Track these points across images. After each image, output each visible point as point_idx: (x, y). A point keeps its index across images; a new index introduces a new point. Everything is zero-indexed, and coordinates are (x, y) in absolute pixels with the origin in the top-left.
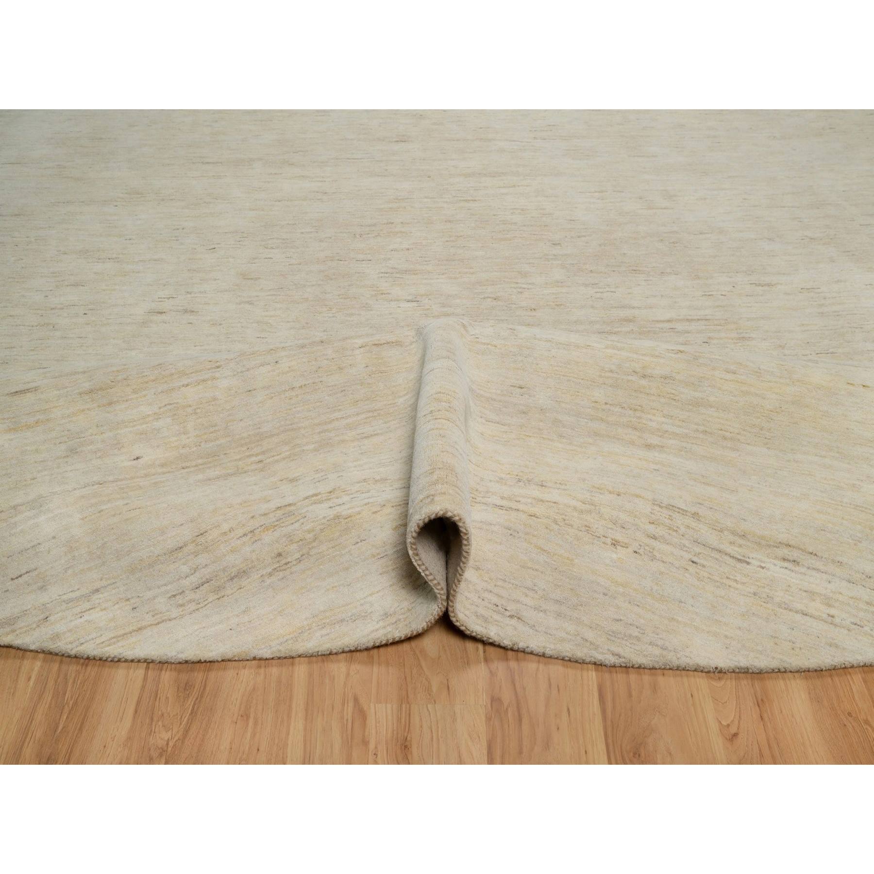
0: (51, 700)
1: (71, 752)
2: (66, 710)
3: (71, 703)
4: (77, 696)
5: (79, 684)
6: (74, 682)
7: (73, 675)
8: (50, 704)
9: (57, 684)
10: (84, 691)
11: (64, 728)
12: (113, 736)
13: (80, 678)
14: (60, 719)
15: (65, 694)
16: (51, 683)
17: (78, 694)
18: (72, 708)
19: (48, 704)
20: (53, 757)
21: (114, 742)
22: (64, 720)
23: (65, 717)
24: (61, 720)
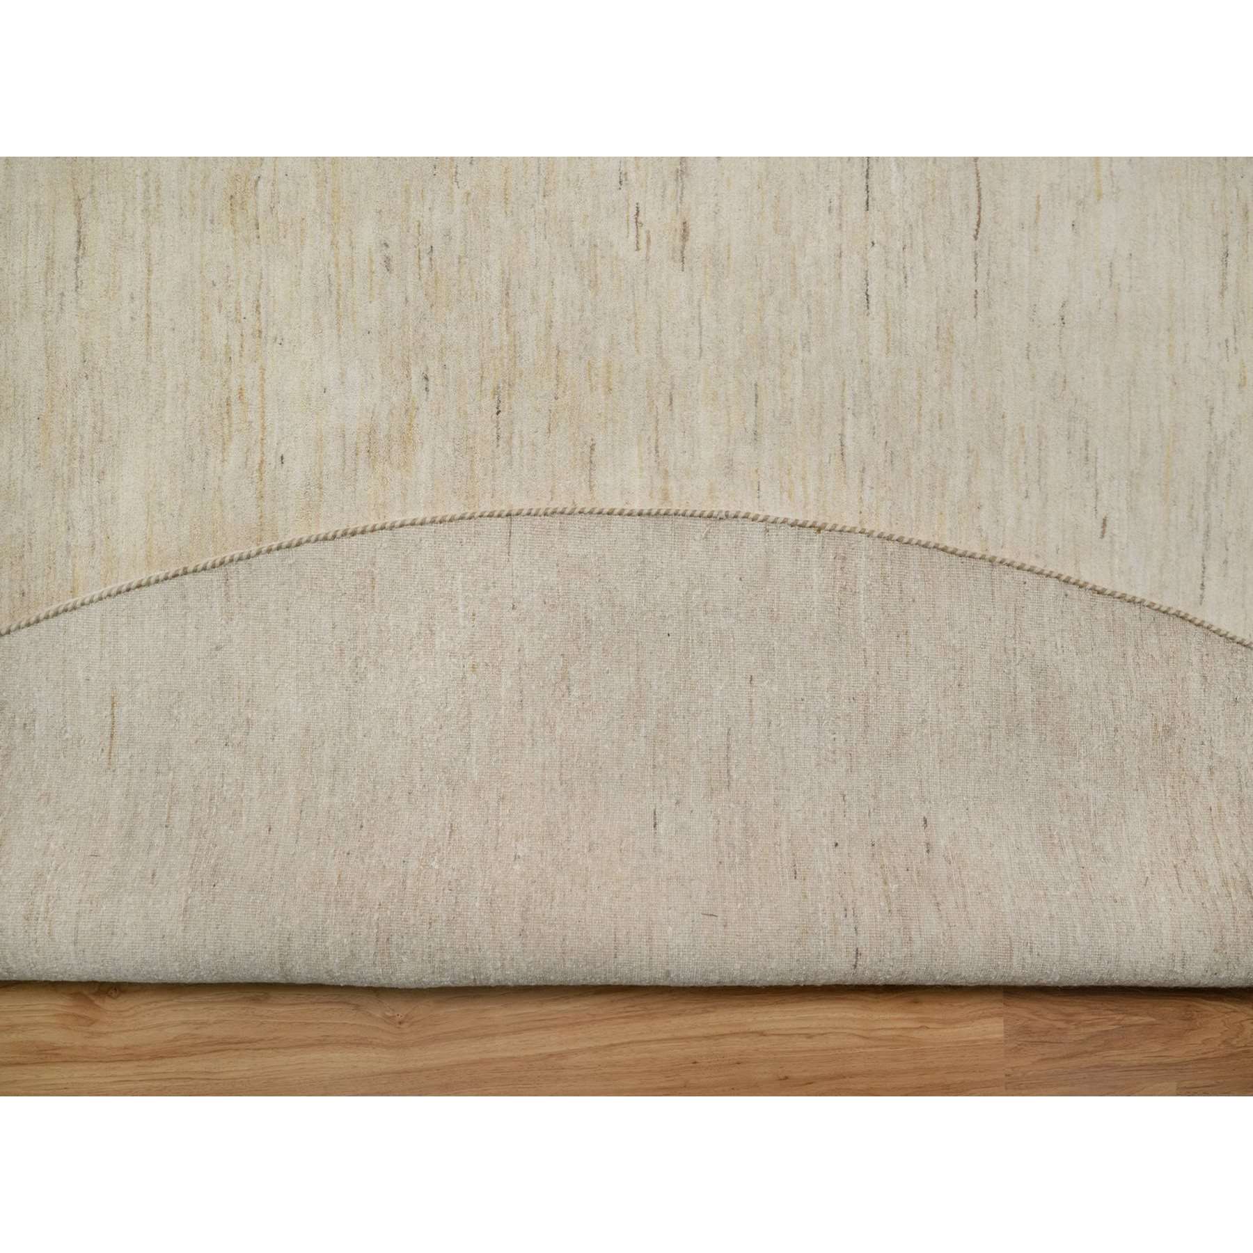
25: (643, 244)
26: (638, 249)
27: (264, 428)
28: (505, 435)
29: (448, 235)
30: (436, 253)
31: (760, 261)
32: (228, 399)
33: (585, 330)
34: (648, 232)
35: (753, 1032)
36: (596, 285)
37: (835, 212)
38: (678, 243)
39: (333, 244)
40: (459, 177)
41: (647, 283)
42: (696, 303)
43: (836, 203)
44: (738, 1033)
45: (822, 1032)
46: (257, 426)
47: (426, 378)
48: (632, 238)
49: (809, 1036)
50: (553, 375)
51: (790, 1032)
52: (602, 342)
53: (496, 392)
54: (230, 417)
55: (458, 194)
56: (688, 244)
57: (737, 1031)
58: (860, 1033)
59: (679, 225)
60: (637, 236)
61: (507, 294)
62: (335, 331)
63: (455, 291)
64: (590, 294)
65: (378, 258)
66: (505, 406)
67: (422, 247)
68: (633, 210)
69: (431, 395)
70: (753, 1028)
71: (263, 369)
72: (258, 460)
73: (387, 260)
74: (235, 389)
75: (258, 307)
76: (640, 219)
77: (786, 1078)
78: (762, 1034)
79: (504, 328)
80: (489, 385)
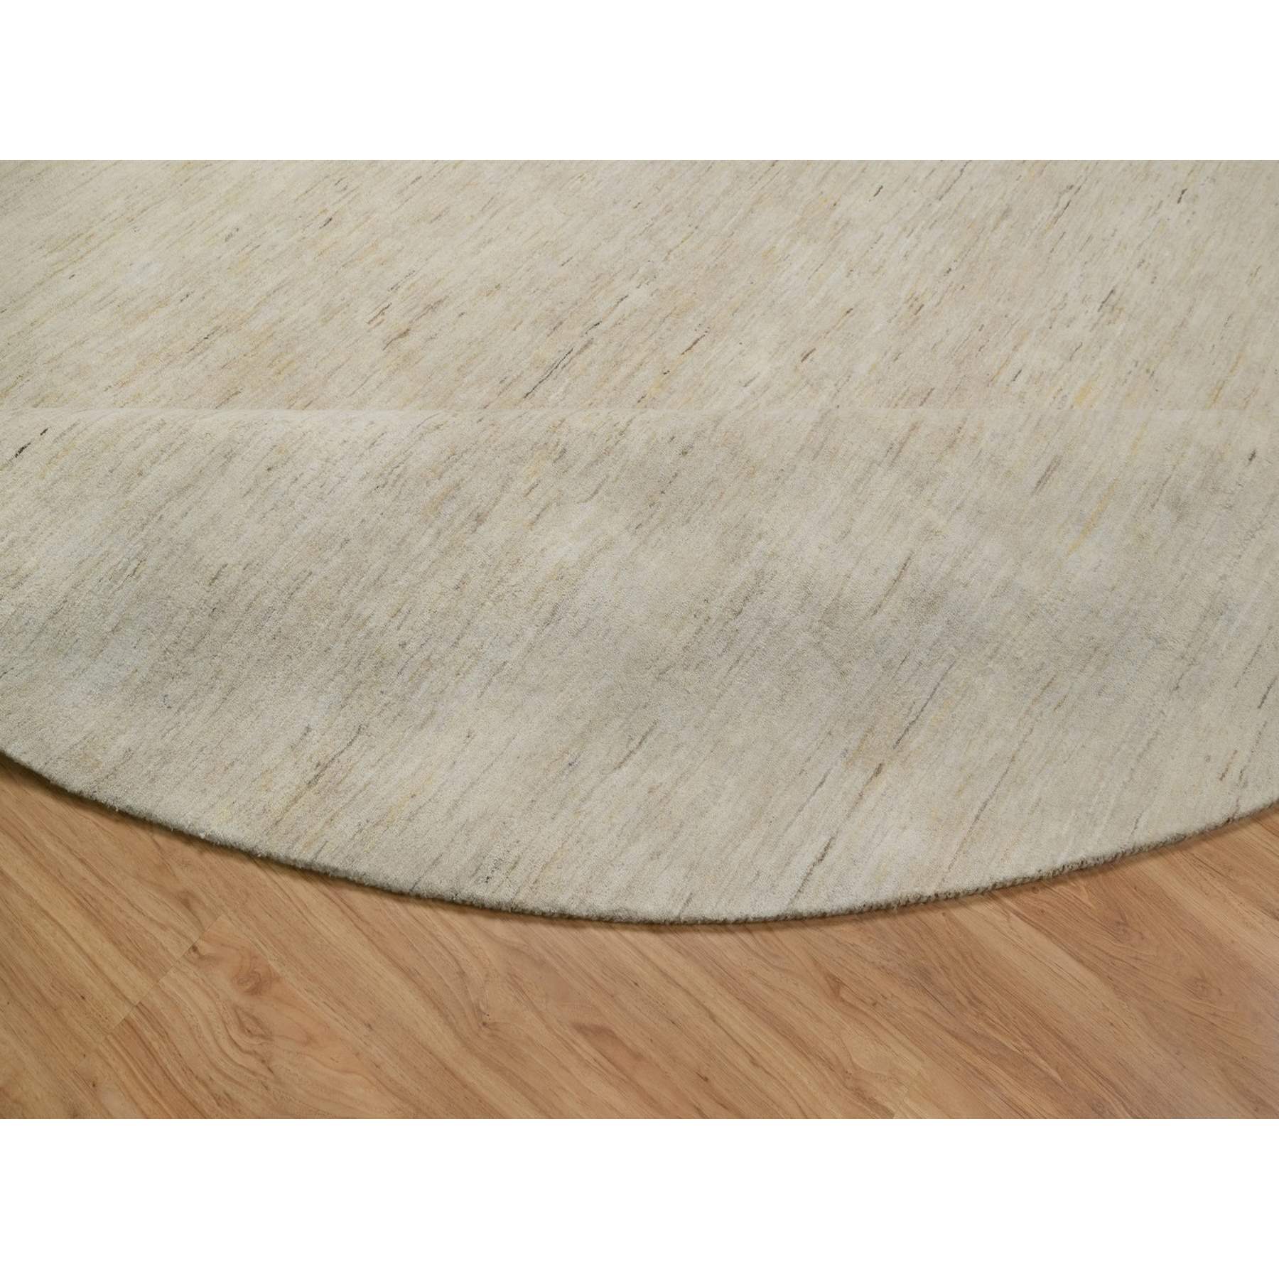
0: (1005, 1071)
1: (1097, 1072)
2: (1032, 1055)
3: (1024, 1044)
4: (1017, 1032)
5: (999, 1021)
6: (993, 1027)
7: (981, 1024)
8: (1010, 1074)
9: (983, 1051)
10: (1014, 1018)
11: (1057, 1069)
12: (1101, 1007)
13: (991, 1015)
14: (1041, 1070)
15: (1006, 1048)
16: (979, 1062)
17: (1014, 1029)
18: (1032, 1045)
19: (1008, 1078)
20: (1095, 1102)
21: (1111, 1008)
22: (1046, 1065)
23: (1042, 1062)
24: (1044, 1069)
25: (375, 322)
26: (369, 323)
27: (82, 257)
28: (197, 350)
29: (274, 247)
30: (257, 250)
31: (433, 377)
32: (82, 234)
33: (297, 338)
34: (383, 320)
35: (706, 1008)
36: (327, 321)
37: (503, 385)
38: (395, 335)
39: (213, 212)
40: (307, 229)
41: (357, 341)
42: (374, 370)
43: (509, 380)
44: (690, 995)
45: (768, 1069)
46: (79, 255)
47: (187, 296)
48: (371, 316)
49: (754, 1062)
50: (256, 343)
51: (737, 1038)
52: (300, 349)
53: (217, 328)
54: (71, 242)
55: (300, 234)
56: (400, 340)
57: (692, 993)
58: (802, 1104)
59: (404, 329)
60: (375, 317)
61: (274, 291)
62: (168, 245)
63: (248, 271)
64: (319, 324)
65: (226, 232)
66: (212, 338)
67: (254, 243)
68: (386, 304)
69: (181, 305)
70: (709, 1004)
71: (114, 234)
72: (60, 268)
73: (231, 235)
74: (90, 233)
75: (145, 210)
76: (386, 311)
77: (706, 1079)
78: (713, 1017)
79: (255, 304)
80: (216, 322)
